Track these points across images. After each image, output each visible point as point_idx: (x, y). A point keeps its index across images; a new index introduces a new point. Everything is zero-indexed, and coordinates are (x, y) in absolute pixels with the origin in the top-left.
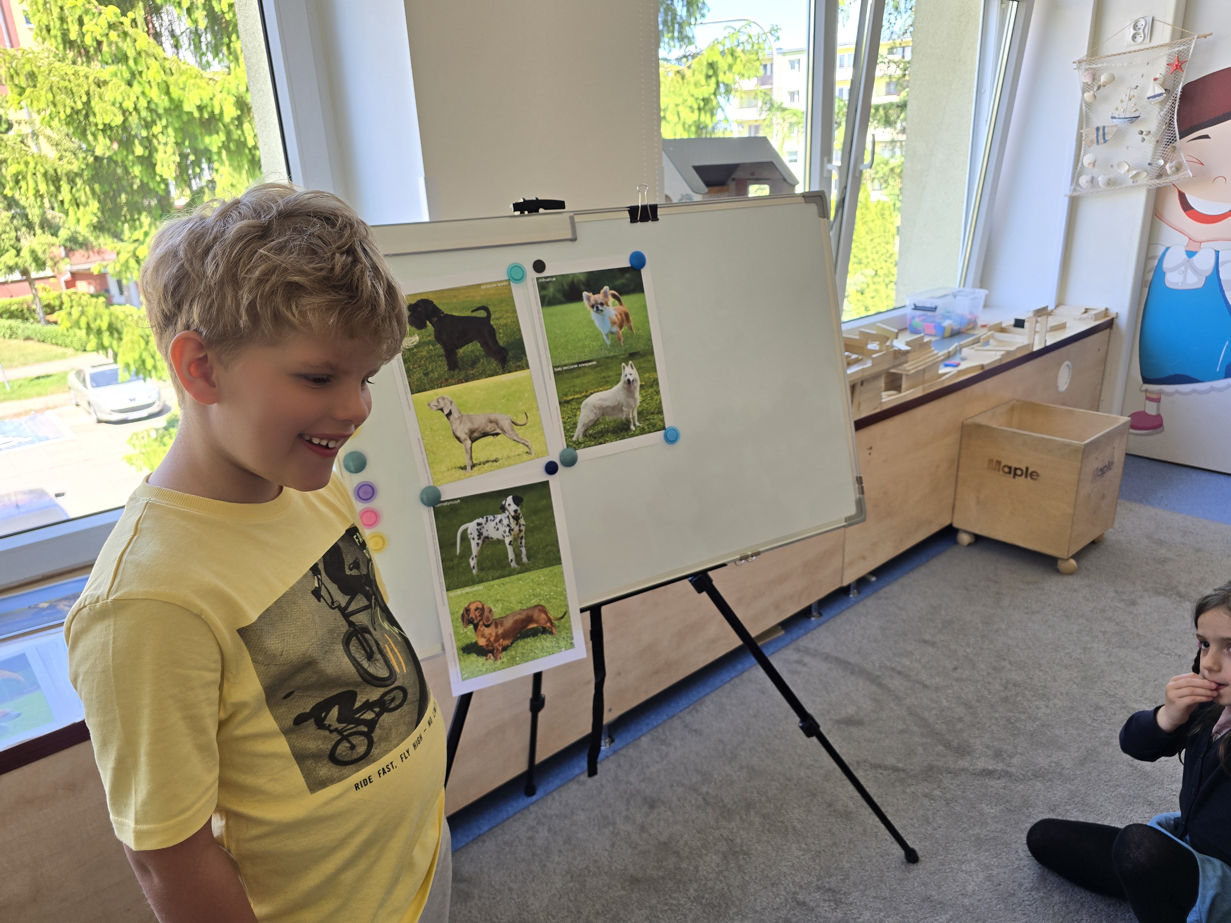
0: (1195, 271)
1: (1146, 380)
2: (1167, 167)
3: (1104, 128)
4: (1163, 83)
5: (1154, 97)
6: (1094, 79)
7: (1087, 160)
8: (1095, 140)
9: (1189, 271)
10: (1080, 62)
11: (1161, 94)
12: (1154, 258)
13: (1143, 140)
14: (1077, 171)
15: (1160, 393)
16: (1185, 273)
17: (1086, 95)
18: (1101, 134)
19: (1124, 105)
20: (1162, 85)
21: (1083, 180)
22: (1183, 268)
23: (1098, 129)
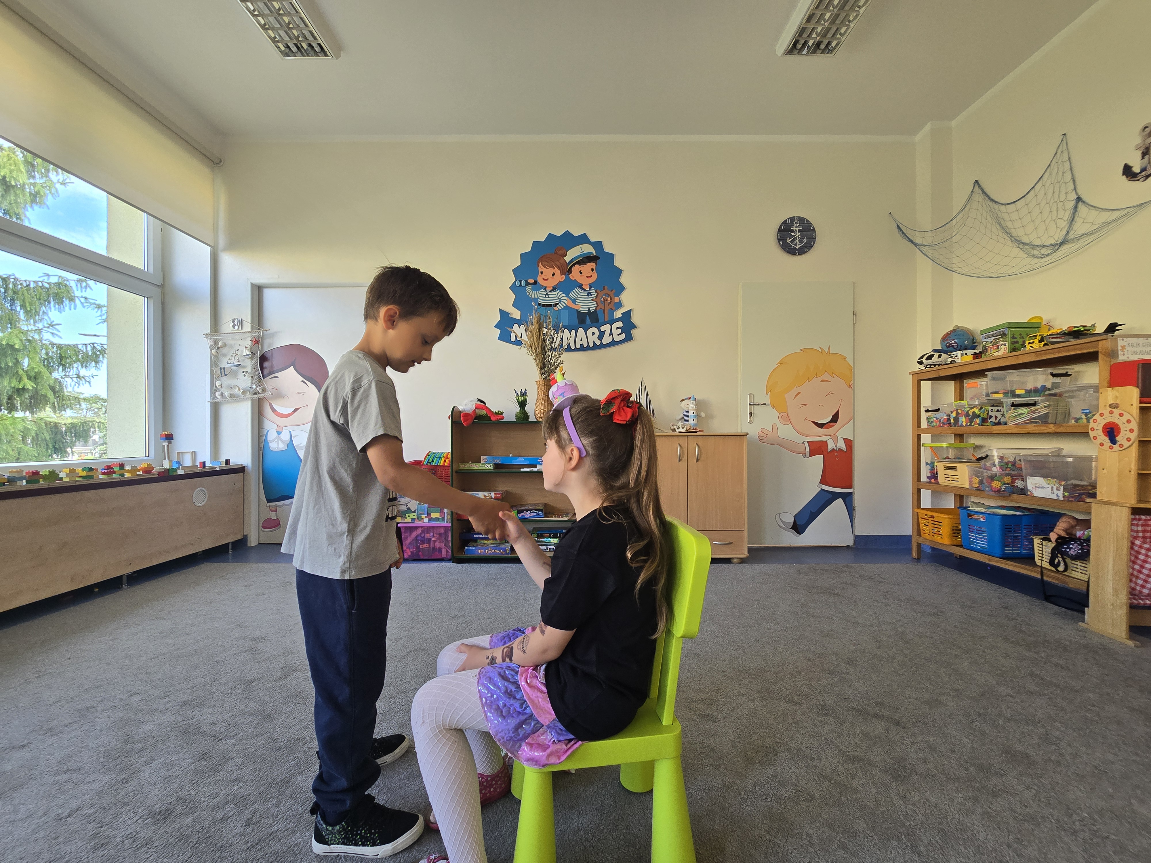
0: (282, 441)
1: (269, 501)
2: (258, 389)
3: (224, 368)
4: (251, 348)
5: (247, 355)
6: (215, 344)
7: (218, 383)
8: (220, 374)
9: (280, 442)
10: (207, 335)
11: (250, 354)
12: (263, 436)
13: (245, 375)
14: (214, 390)
15: (276, 506)
16: (278, 443)
17: (213, 351)
18: (224, 372)
19: (233, 358)
20: (251, 350)
21: (217, 394)
22: (277, 440)
23: (221, 369)
